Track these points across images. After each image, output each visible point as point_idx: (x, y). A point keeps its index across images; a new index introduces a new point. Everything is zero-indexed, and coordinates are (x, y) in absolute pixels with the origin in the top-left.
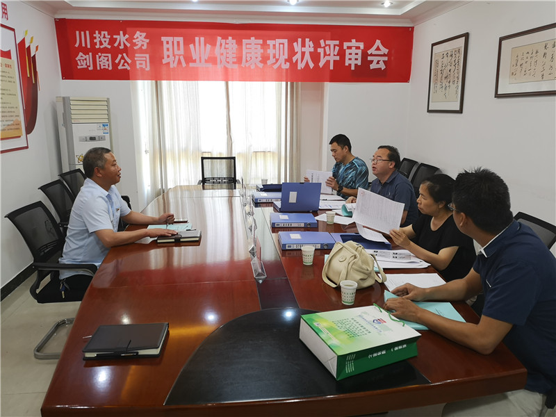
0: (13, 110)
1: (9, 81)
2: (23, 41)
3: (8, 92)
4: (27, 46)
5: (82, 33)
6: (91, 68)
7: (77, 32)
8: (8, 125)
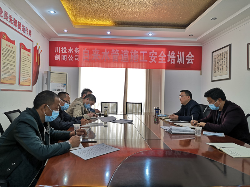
0: (28, 74)
1: (28, 62)
2: (36, 47)
3: (27, 66)
4: (37, 49)
5: (58, 48)
6: (59, 60)
7: (56, 47)
8: (25, 80)
